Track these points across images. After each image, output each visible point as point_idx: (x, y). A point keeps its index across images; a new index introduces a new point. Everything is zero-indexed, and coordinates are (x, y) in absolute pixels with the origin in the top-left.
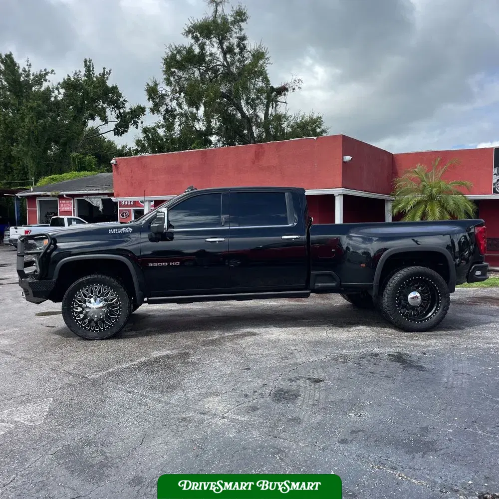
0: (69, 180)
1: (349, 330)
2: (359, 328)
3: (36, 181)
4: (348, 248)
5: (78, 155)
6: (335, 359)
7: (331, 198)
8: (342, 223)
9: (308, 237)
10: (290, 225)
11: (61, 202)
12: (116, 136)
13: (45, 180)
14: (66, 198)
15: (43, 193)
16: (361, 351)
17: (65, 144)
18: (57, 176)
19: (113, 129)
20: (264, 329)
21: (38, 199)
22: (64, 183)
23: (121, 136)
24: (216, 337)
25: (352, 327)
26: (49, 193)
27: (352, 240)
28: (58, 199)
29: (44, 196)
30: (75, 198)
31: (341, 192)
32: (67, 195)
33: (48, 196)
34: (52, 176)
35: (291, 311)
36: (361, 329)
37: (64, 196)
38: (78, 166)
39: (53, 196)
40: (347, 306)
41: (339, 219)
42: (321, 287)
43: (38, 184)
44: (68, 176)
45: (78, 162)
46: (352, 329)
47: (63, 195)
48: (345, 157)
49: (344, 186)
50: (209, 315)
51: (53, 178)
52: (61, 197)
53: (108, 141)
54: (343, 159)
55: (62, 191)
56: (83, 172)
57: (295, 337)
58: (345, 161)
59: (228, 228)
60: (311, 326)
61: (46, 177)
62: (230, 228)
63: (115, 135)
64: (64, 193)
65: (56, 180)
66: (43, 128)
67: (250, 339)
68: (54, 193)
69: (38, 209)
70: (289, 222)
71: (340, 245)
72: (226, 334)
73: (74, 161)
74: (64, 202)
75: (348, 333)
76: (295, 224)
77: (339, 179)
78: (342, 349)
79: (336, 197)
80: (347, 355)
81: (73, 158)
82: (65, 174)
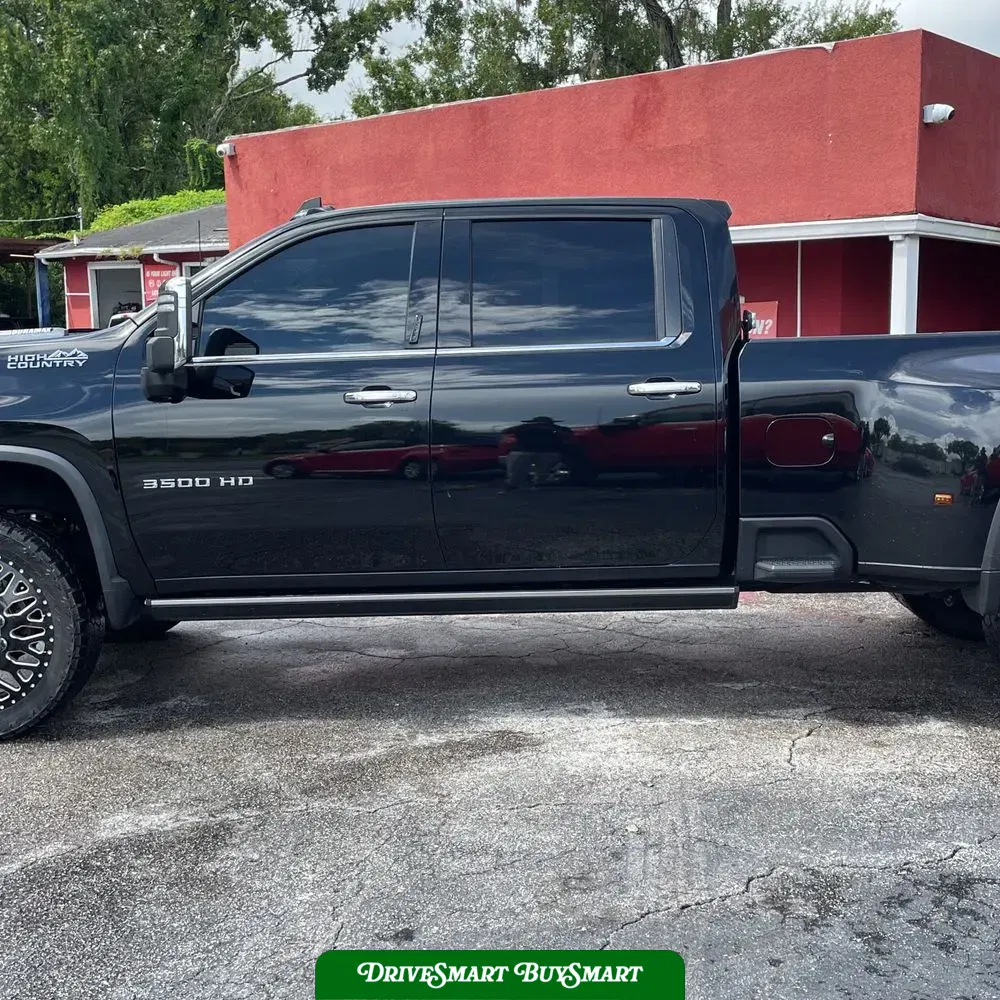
0: (175, 215)
1: (883, 738)
2: (921, 729)
3: (91, 218)
4: (882, 426)
5: (205, 146)
6: (779, 903)
7: (879, 250)
8: (913, 331)
9: (732, 388)
10: (664, 342)
11: (148, 274)
12: (314, 90)
13: (113, 214)
14: (159, 263)
15: (102, 249)
16: (901, 858)
17: (174, 117)
18: (145, 203)
19: (305, 71)
20: (565, 722)
21: (92, 267)
22: (162, 221)
23: (326, 90)
24: (378, 750)
25: (897, 722)
26: (116, 251)
27: (894, 394)
28: (141, 266)
29: (103, 258)
30: (185, 264)
31: (911, 228)
32: (161, 256)
33: (113, 258)
34: (133, 204)
35: (696, 642)
36: (928, 737)
37: (156, 257)
38: (206, 177)
39: (128, 258)
40: (902, 628)
41: (902, 319)
42: (778, 574)
43: (95, 226)
44: (170, 204)
45: (207, 165)
46: (893, 734)
47: (152, 255)
48: (928, 108)
49: (923, 208)
50: (411, 647)
51: (132, 210)
52: (147, 260)
53: (299, 107)
54: (922, 114)
55: (149, 245)
56: (211, 192)
57: (663, 764)
58: (929, 120)
59: (432, 352)
60: (741, 714)
61: (116, 207)
62: (440, 352)
63: (311, 87)
64: (155, 250)
65: (141, 214)
66: (112, 71)
67: (493, 767)
68: (128, 251)
69: (92, 294)
70: (660, 332)
71: (852, 415)
72: (422, 740)
73: (195, 163)
74: (156, 274)
75: (873, 752)
76: (684, 338)
77: (908, 183)
78: (829, 839)
79: (896, 247)
80: (834, 883)
81: (191, 152)
82: (165, 197)
